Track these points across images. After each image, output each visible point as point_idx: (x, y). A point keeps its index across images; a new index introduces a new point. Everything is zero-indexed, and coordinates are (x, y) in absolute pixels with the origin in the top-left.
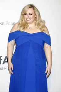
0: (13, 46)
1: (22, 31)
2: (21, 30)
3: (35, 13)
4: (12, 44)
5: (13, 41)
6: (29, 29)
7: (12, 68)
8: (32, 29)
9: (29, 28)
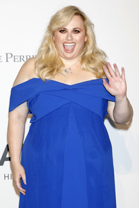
0: (23, 119)
1: (47, 78)
2: (45, 75)
3: (86, 30)
4: (19, 117)
5: (23, 108)
6: (64, 73)
7: (24, 178)
8: (73, 73)
9: (66, 71)
